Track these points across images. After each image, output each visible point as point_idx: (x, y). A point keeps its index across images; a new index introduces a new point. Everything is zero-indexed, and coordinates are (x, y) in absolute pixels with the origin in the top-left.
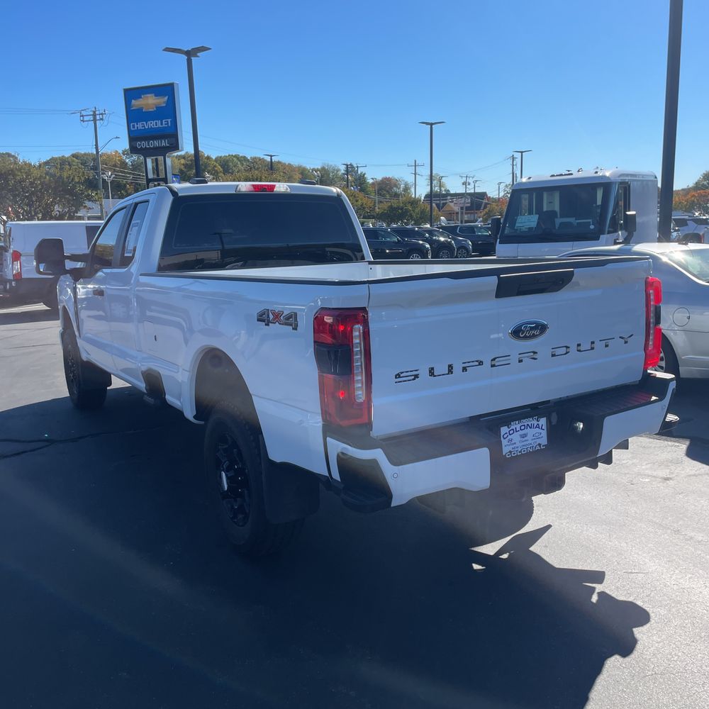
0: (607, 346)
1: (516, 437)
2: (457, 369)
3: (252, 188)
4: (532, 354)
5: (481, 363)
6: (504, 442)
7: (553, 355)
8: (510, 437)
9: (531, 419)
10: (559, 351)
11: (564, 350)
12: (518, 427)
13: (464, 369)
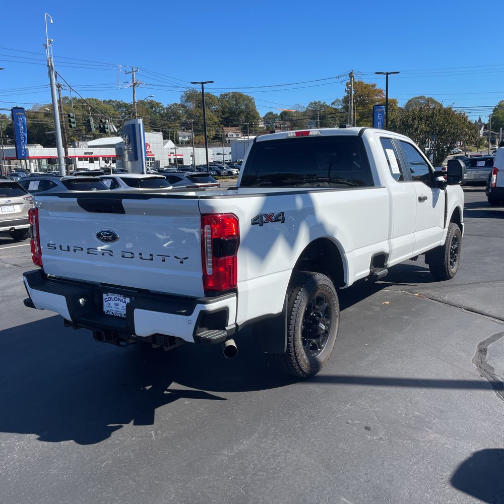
0: (163, 261)
1: (112, 303)
2: (72, 249)
3: (295, 135)
4: (109, 252)
5: (82, 249)
6: (105, 304)
7: (123, 257)
8: (108, 302)
9: (119, 295)
10: (126, 255)
11: (130, 255)
12: (113, 297)
13: (75, 251)
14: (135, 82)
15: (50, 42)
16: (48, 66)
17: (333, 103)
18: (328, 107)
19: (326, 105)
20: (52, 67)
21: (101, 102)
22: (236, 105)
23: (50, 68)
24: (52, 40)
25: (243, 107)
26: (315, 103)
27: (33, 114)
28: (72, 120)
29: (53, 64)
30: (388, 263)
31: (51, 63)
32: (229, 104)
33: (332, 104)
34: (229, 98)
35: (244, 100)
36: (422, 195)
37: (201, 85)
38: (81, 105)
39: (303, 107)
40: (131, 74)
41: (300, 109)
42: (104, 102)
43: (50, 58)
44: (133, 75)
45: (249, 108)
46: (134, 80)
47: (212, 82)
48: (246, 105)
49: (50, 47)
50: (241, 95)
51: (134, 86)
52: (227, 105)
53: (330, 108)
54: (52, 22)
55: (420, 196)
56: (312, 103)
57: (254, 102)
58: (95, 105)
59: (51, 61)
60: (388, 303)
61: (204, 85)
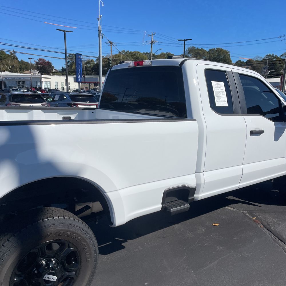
14: (153, 41)
15: (101, 17)
16: (99, 30)
17: (282, 56)
18: (278, 58)
19: (277, 57)
20: (101, 31)
21: (141, 53)
22: (218, 56)
23: (100, 32)
24: (102, 16)
25: (222, 57)
26: (270, 55)
27: (106, 59)
28: (110, 62)
29: (101, 30)
30: (195, 196)
31: (100, 29)
32: (214, 55)
33: (280, 56)
34: (214, 52)
35: (223, 53)
36: (256, 128)
37: (184, 41)
38: (131, 55)
39: (261, 58)
40: (151, 36)
41: (259, 58)
42: (144, 53)
43: (100, 26)
44: (152, 37)
45: (226, 58)
46: (153, 40)
47: (191, 39)
48: (225, 56)
49: (100, 20)
50: (221, 50)
51: (152, 43)
52: (213, 56)
53: (280, 58)
54: (103, 5)
55: (252, 129)
56: (267, 55)
57: (229, 54)
58: (138, 55)
59: (100, 28)
60: (217, 225)
61: (186, 41)
